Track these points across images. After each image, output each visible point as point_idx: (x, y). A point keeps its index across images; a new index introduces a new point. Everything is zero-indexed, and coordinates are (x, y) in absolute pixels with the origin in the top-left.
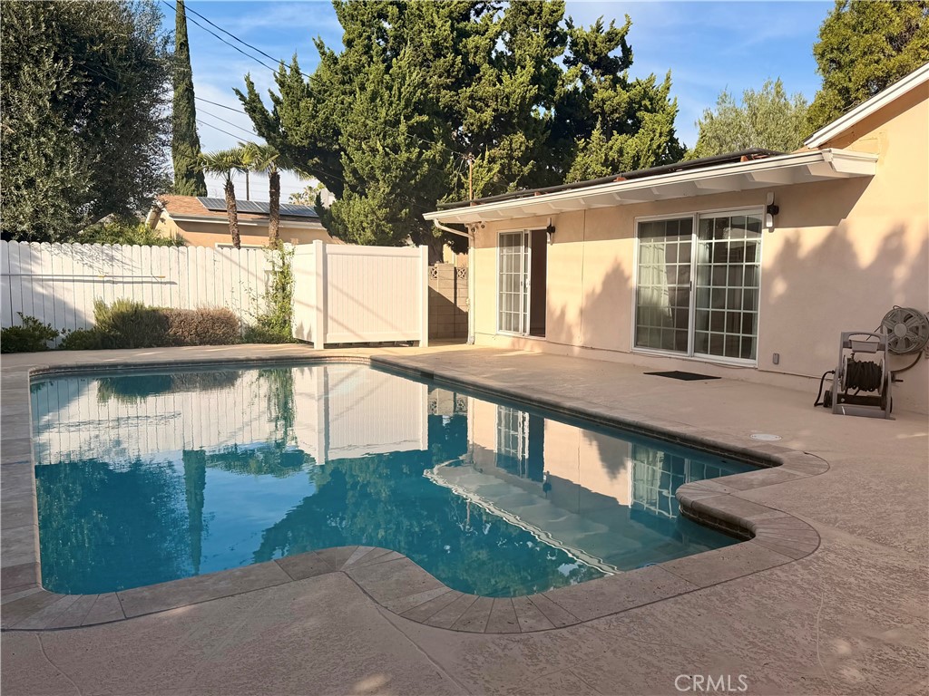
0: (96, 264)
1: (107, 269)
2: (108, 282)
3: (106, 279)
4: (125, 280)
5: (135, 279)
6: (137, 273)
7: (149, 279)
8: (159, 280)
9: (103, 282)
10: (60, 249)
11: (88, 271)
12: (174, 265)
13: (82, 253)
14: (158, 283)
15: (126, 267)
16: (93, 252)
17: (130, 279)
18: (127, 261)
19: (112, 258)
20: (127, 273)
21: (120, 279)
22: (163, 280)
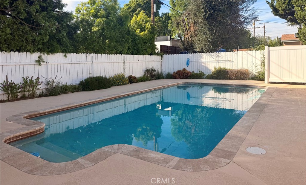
0: (215, 58)
1: (217, 59)
2: (217, 62)
3: (217, 61)
4: (221, 61)
5: (224, 61)
6: (224, 59)
7: (227, 61)
8: (230, 61)
9: (216, 62)
10: (207, 54)
11: (213, 60)
12: (234, 57)
13: (212, 55)
14: (229, 62)
15: (222, 58)
16: (214, 55)
17: (223, 61)
18: (222, 57)
19: (218, 56)
20: (222, 60)
21: (220, 61)
22: (231, 61)
